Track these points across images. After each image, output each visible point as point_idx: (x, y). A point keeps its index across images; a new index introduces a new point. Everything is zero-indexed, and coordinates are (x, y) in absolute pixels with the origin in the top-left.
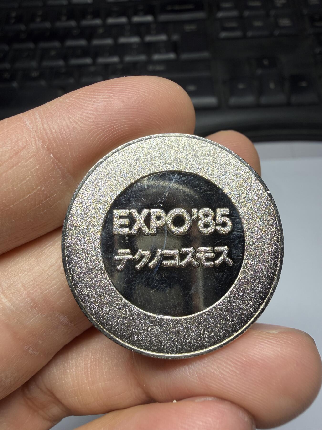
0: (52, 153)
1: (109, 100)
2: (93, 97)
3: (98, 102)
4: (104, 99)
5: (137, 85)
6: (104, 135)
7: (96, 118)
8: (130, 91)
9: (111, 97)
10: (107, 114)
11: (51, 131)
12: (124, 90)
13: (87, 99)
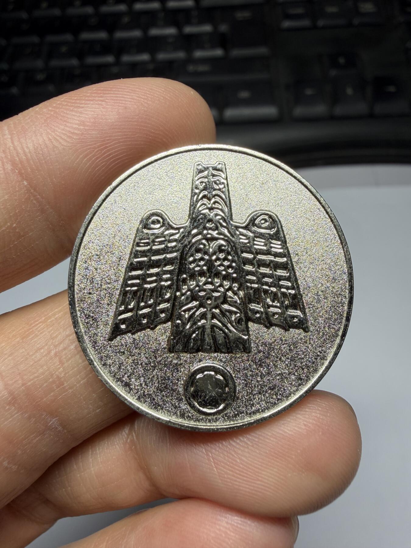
0: (26, 180)
1: (100, 110)
2: (79, 106)
3: (86, 112)
4: (93, 109)
5: (138, 90)
6: (94, 156)
7: (83, 134)
8: (127, 98)
9: (103, 106)
10: (97, 129)
11: (24, 151)
12: (120, 97)
13: (72, 109)
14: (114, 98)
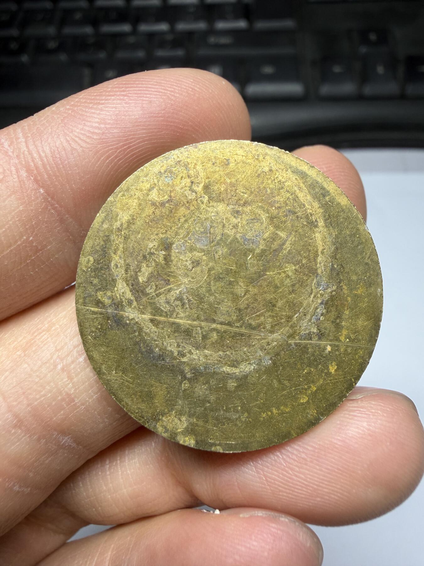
0: (42, 187)
1: (122, 105)
2: (99, 103)
3: (107, 109)
4: (115, 105)
5: (163, 82)
6: (116, 157)
7: (103, 133)
8: (152, 91)
9: (125, 101)
10: (119, 126)
11: (40, 156)
12: (144, 90)
13: (91, 106)
14: (138, 92)
